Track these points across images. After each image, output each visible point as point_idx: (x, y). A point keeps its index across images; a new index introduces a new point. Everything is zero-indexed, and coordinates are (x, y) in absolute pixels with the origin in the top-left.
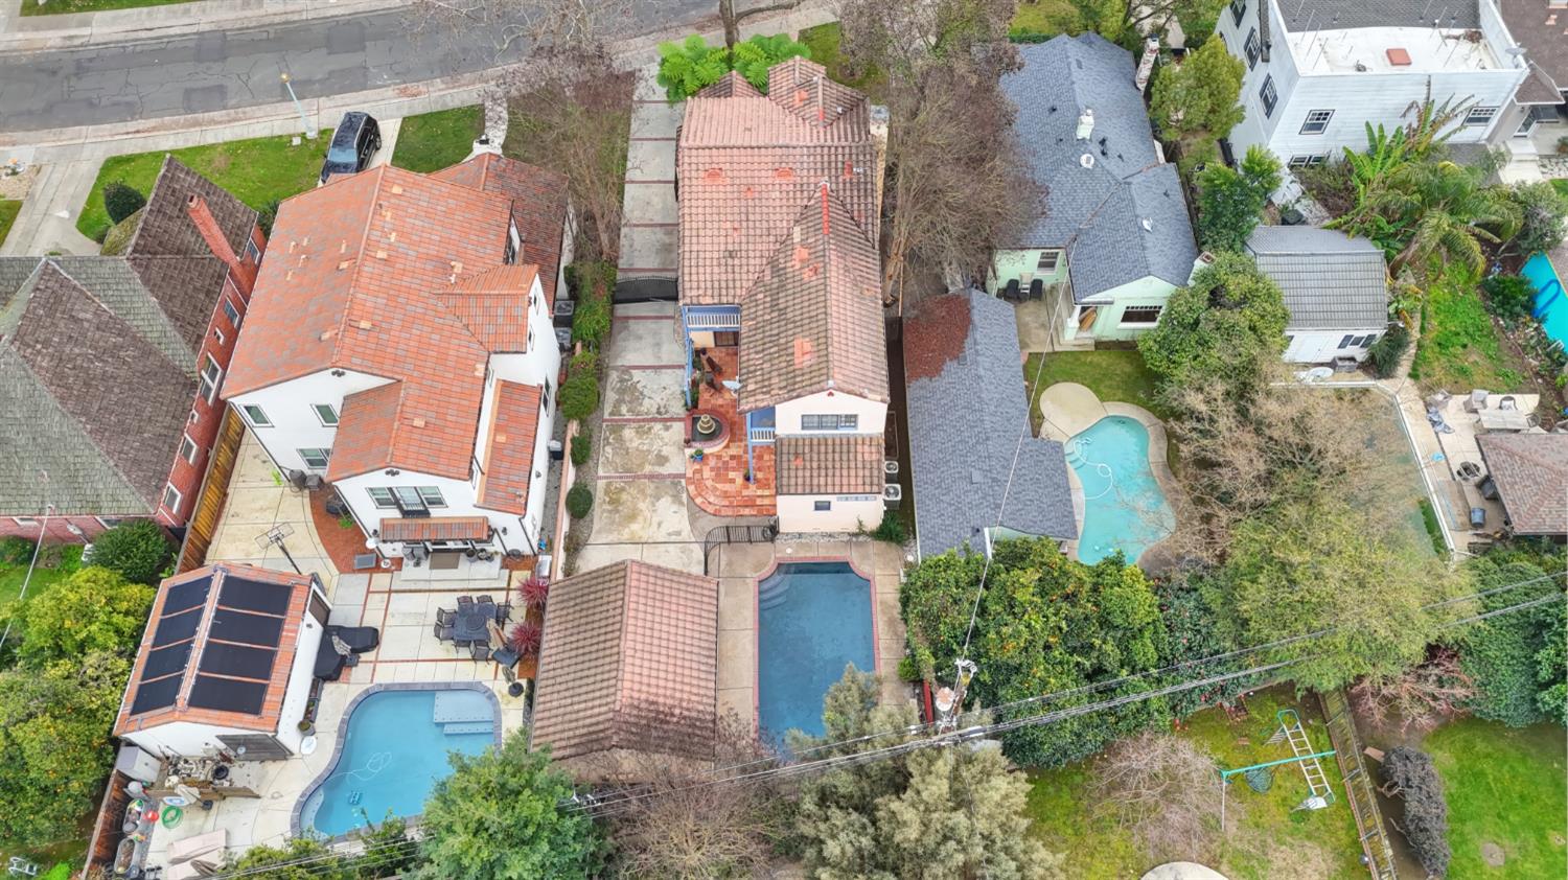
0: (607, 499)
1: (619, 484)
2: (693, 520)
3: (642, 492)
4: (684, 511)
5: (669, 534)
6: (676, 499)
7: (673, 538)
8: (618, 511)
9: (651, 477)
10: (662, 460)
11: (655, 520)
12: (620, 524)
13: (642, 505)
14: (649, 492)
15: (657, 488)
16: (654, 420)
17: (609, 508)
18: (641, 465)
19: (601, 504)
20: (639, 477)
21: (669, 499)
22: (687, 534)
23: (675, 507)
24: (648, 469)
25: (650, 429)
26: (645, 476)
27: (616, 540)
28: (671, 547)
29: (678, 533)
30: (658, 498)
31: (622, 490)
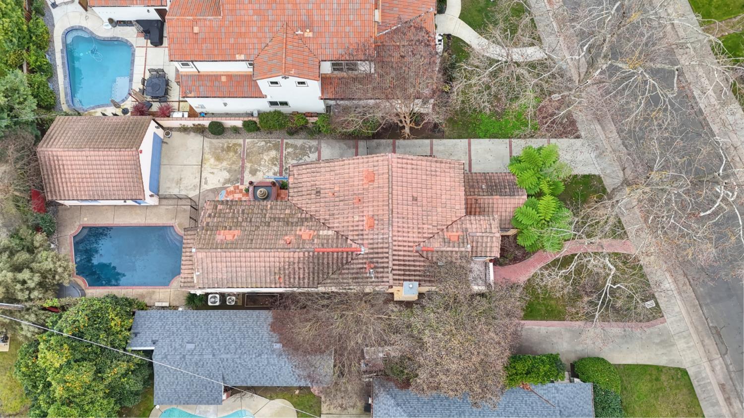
0: (230, 145)
1: (240, 150)
2: (213, 190)
3: (234, 163)
4: (220, 185)
5: (206, 178)
6: (228, 181)
7: (203, 180)
8: (222, 151)
9: (243, 167)
10: (254, 172)
11: (215, 171)
12: (214, 153)
13: (225, 164)
14: (233, 167)
15: (236, 170)
16: (281, 166)
17: (225, 146)
18: (251, 161)
19: (227, 142)
20: (243, 160)
21: (228, 177)
22: (205, 187)
23: (222, 181)
24: (248, 165)
25: (275, 165)
26: (243, 164)
27: (205, 151)
28: (198, 180)
29: (206, 183)
30: (229, 171)
31: (236, 152)
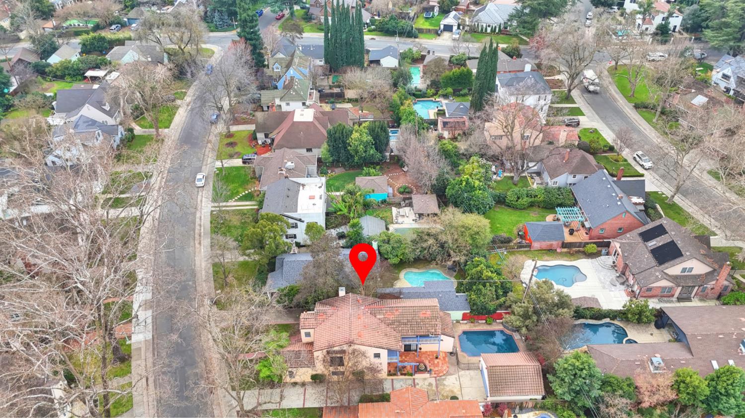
2: (451, 374)
3: (443, 389)
4: (448, 377)
5: (457, 381)
6: (444, 379)
7: (458, 379)
9: (437, 387)
10: (430, 385)
11: (452, 385)
13: (448, 389)
14: (442, 387)
15: (441, 385)
18: (433, 390)
20: (437, 391)
21: (444, 381)
22: (456, 376)
23: (447, 380)
24: (434, 388)
28: (461, 380)
29: (456, 378)
30: (445, 385)
31: (443, 395)
